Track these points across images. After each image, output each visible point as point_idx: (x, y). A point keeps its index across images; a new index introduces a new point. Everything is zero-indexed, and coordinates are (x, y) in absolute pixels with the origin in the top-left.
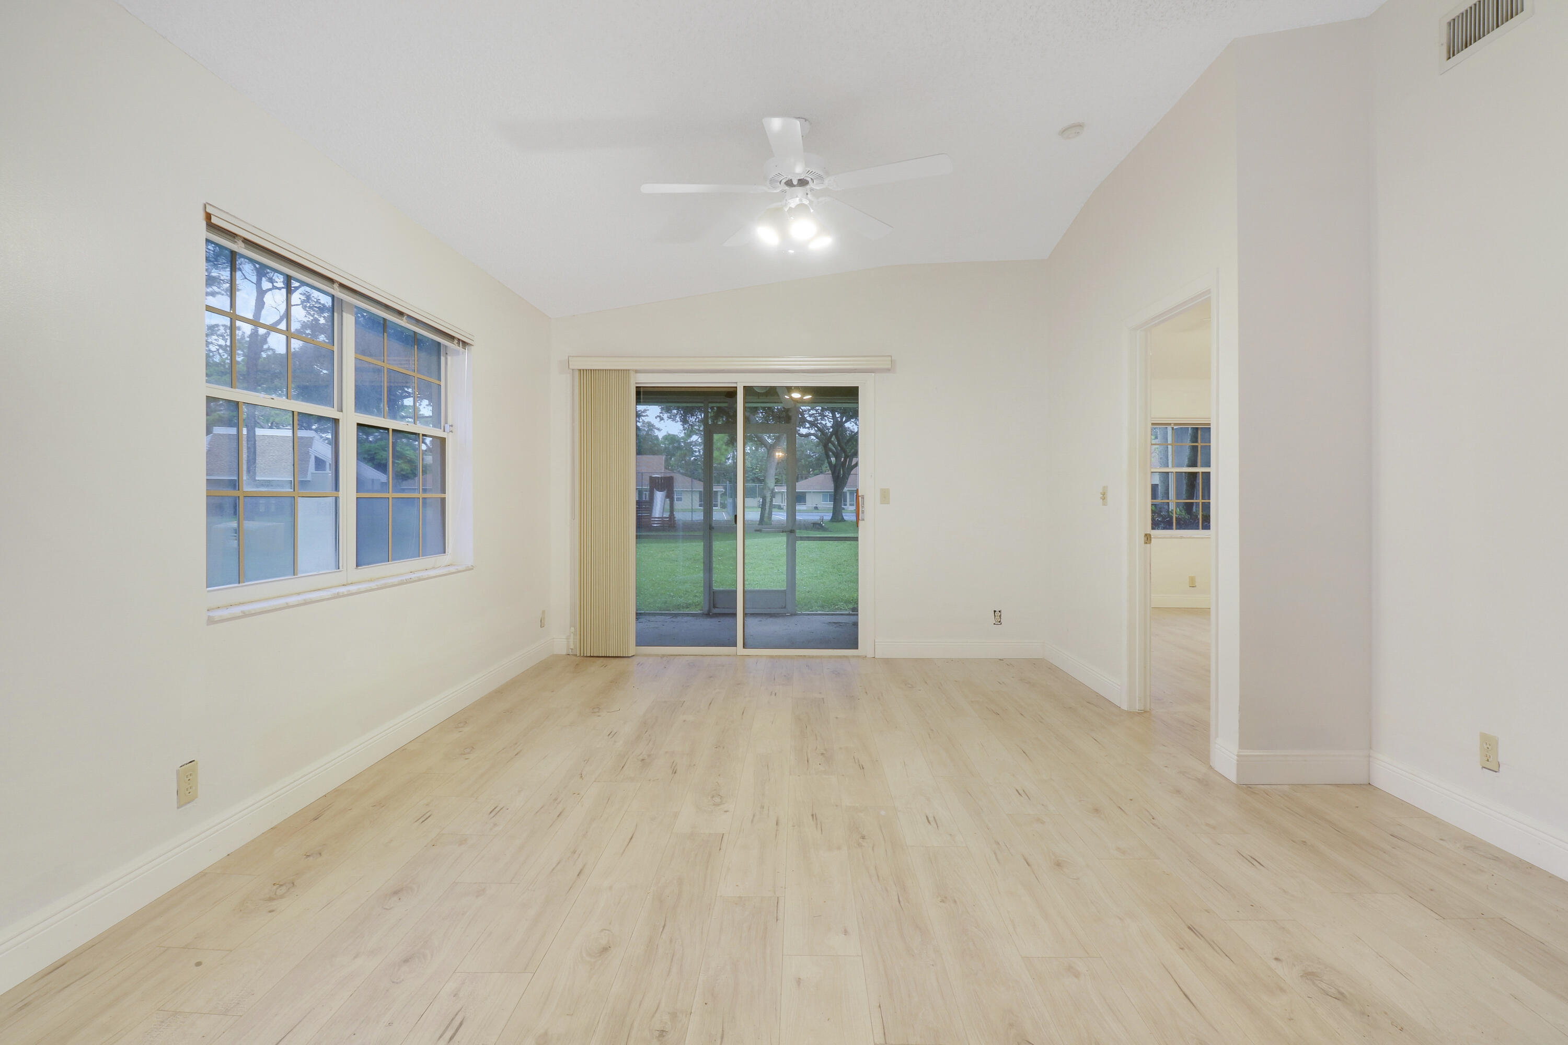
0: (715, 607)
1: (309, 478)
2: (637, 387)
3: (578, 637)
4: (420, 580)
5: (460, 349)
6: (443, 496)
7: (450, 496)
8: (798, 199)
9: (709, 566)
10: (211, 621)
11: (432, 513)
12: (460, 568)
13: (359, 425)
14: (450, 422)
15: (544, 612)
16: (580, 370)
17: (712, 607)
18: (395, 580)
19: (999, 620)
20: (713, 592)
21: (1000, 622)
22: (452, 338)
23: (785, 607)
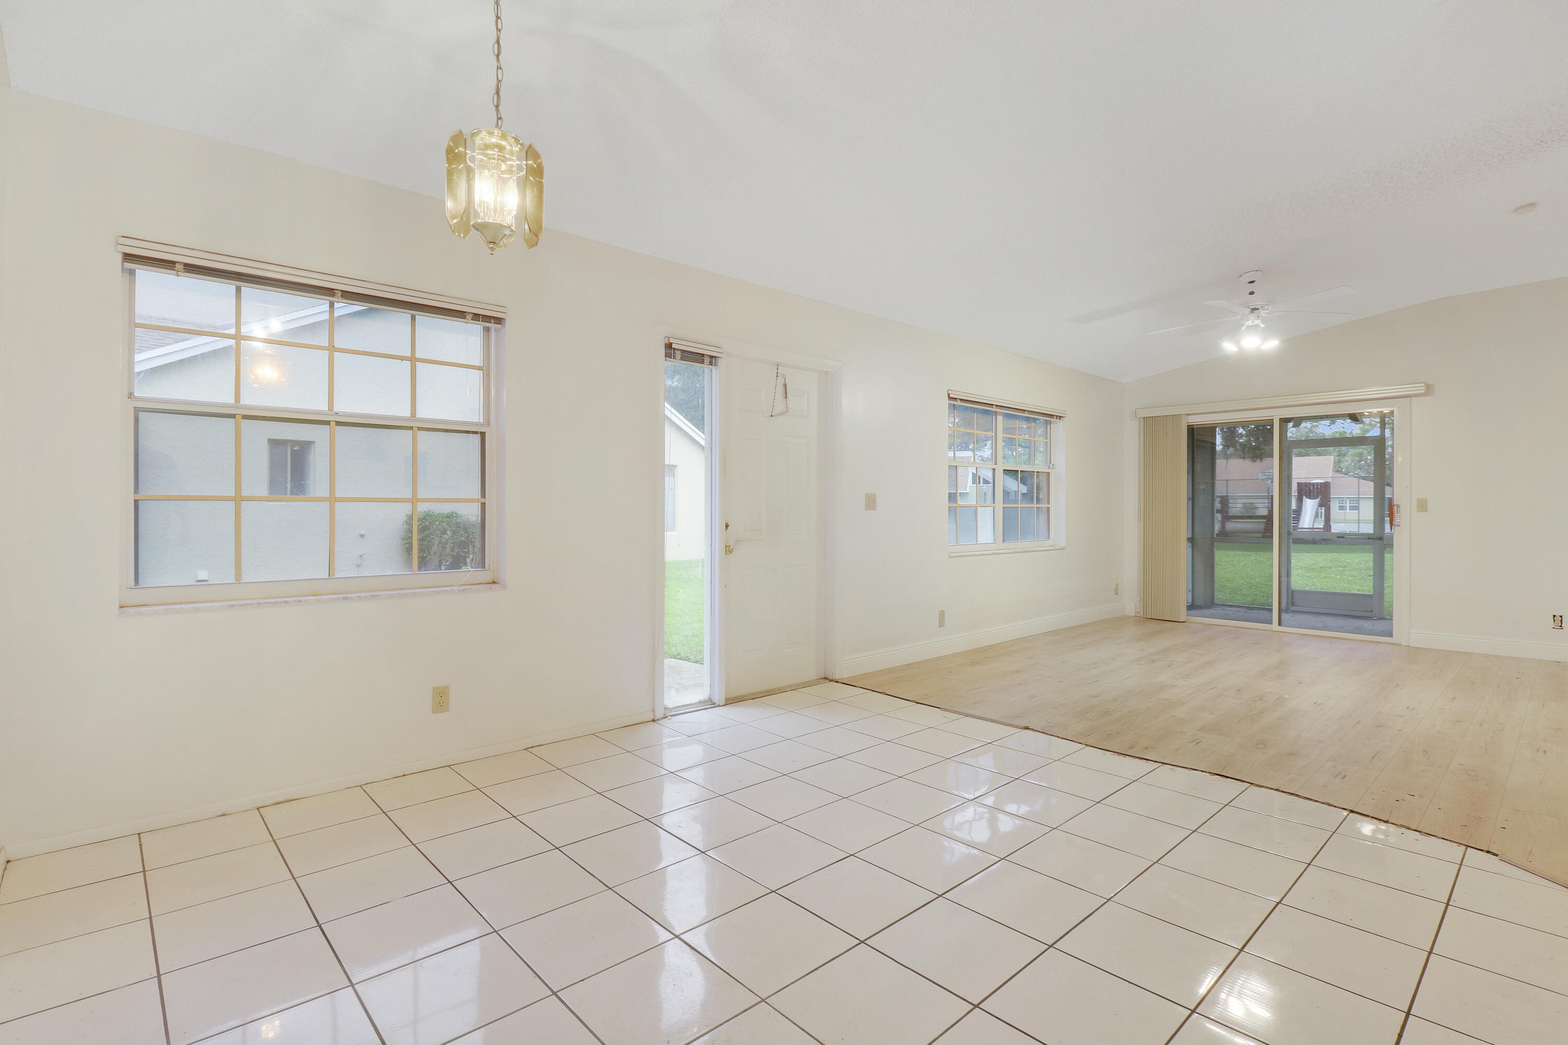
0: (1293, 604)
1: (968, 491)
2: (1188, 426)
3: (1142, 604)
4: (1033, 551)
5: (1058, 420)
6: (1048, 506)
7: (1052, 506)
8: (1251, 321)
9: (1287, 568)
10: (950, 557)
11: (1043, 517)
12: (1057, 548)
13: (1004, 470)
14: (1052, 463)
15: (1117, 584)
16: (1144, 418)
17: (1290, 604)
18: (1021, 550)
19: (1560, 625)
20: (1292, 592)
21: (1561, 626)
22: (1052, 416)
23: (1371, 612)
